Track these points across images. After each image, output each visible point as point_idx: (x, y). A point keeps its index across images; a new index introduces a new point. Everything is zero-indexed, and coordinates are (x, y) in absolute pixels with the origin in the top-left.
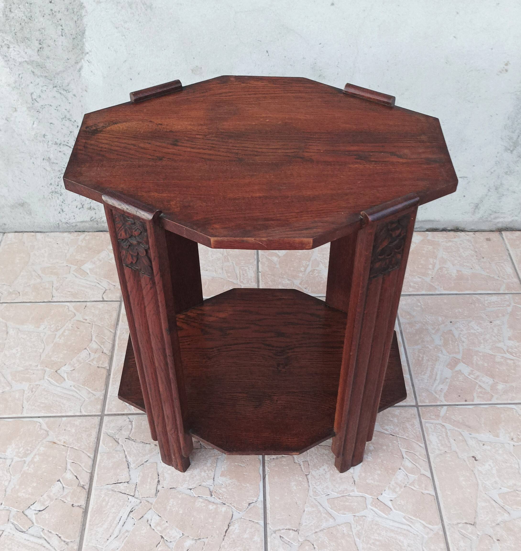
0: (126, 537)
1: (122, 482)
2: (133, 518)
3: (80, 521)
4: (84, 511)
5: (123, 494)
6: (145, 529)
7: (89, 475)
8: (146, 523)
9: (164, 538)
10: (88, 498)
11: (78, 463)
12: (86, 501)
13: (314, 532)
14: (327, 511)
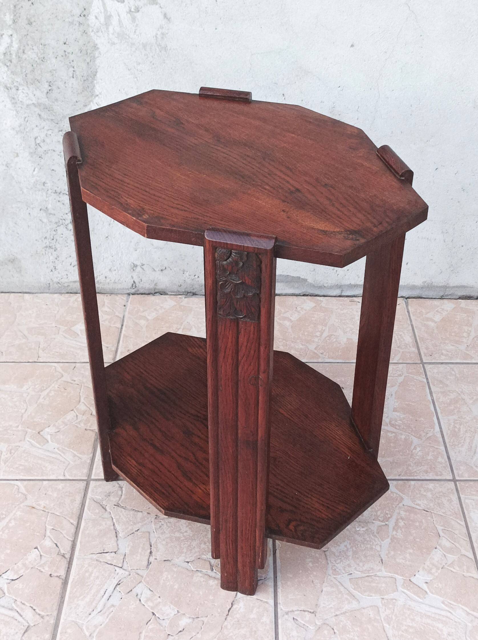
0: (111, 612)
1: (108, 552)
2: (120, 592)
3: (58, 593)
4: (63, 581)
5: (109, 565)
6: (134, 604)
7: (70, 543)
8: (136, 598)
9: (155, 615)
10: (69, 568)
11: (59, 529)
12: (66, 571)
13: (334, 614)
14: (349, 592)
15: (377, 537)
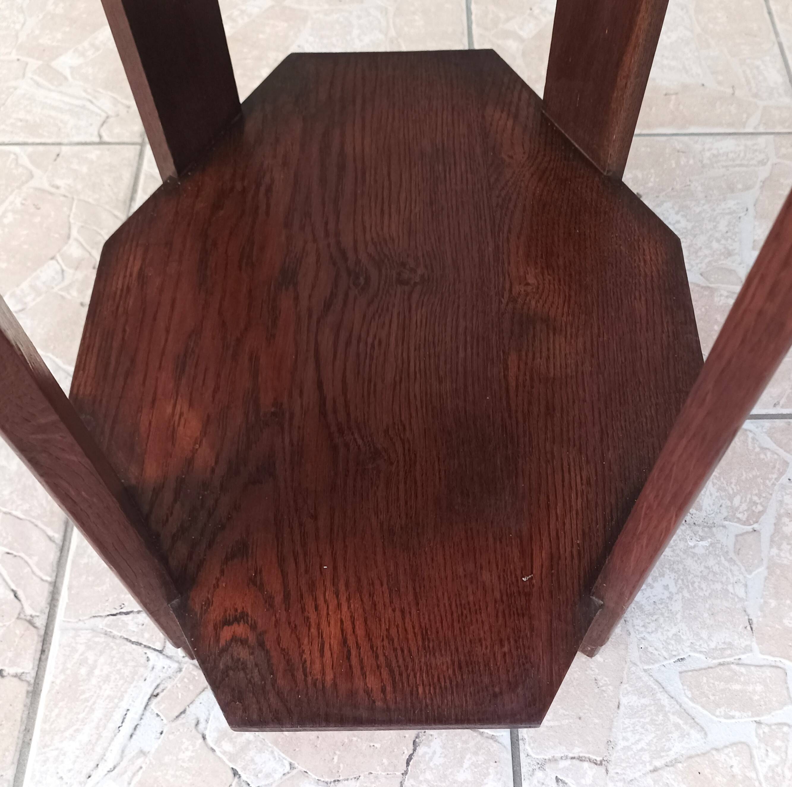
0: (138, 771)
1: (131, 612)
2: (158, 715)
3: (19, 719)
4: (30, 689)
5: (134, 646)
6: (191, 747)
7: (46, 589)
8: (194, 731)
9: (240, 777)
10: (43, 651)
11: (22, 555)
12: (37, 662)
13: (650, 768)
14: (681, 706)
15: (735, 563)
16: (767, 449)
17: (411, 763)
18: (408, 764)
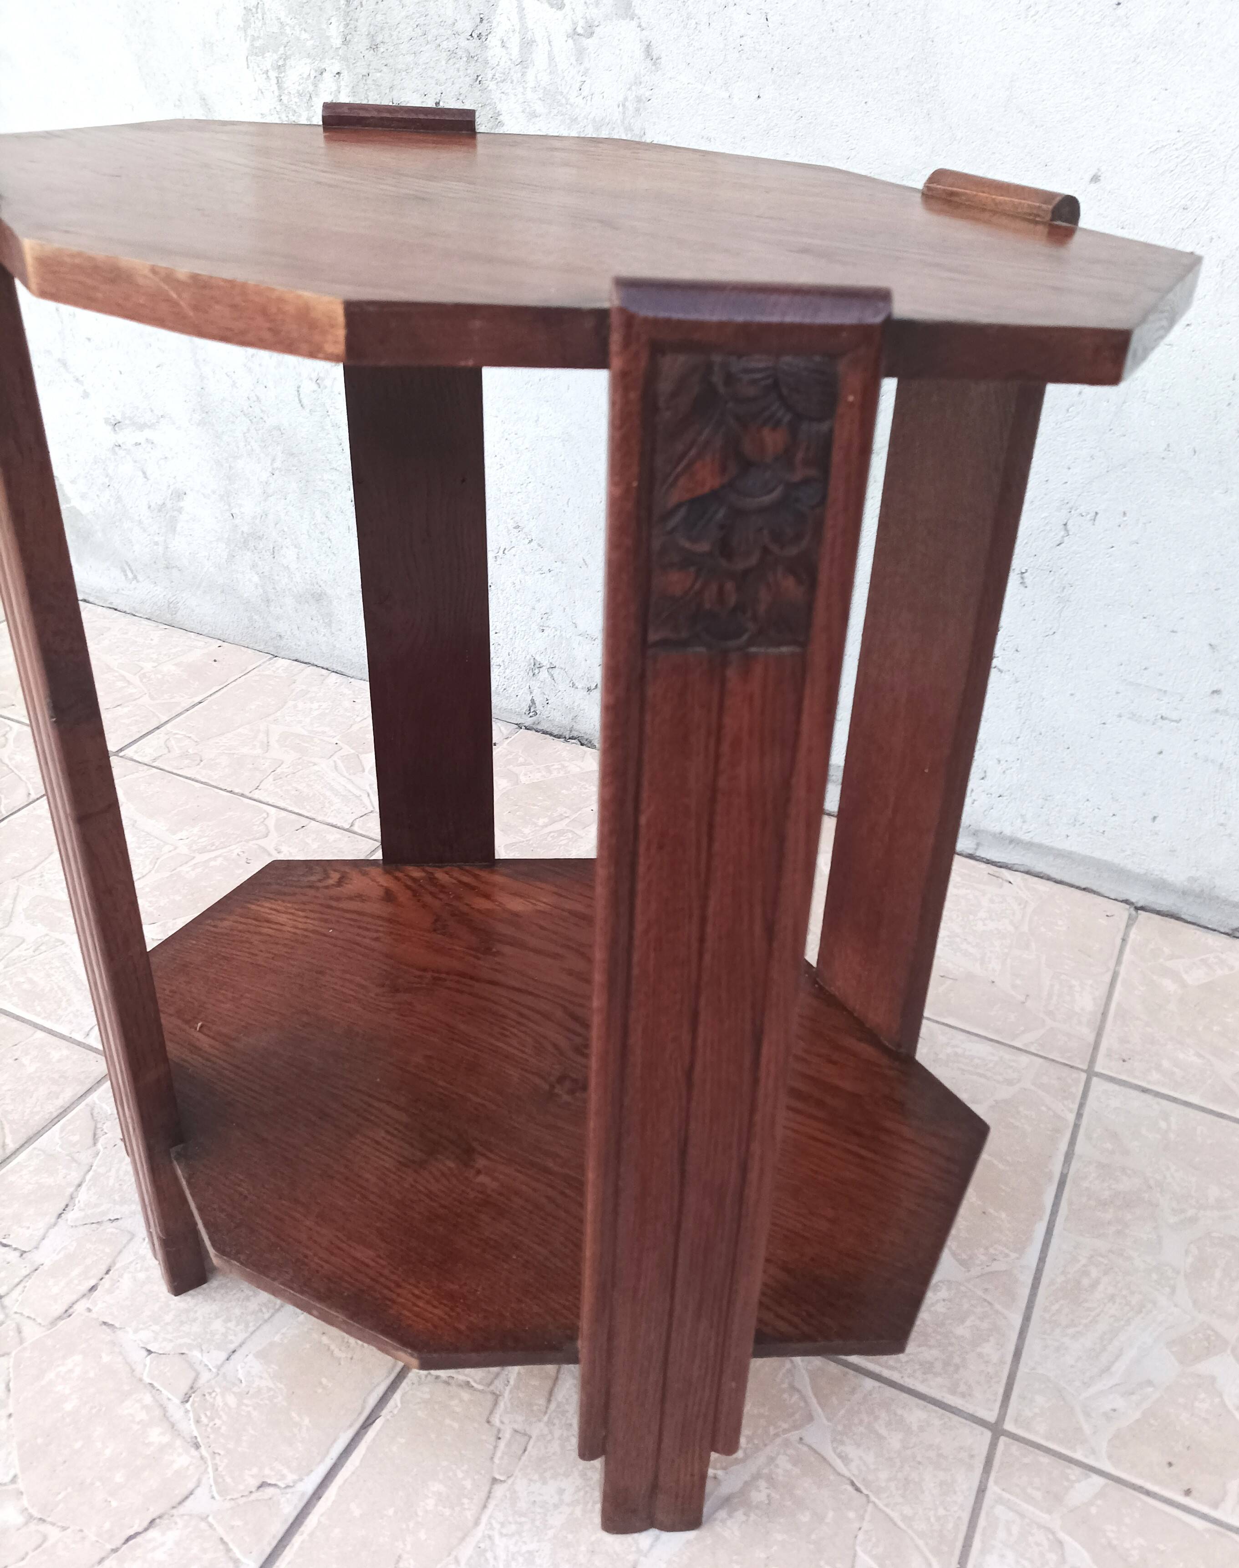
16: (798, 1391)
17: (131, 1542)
18: (128, 1540)
